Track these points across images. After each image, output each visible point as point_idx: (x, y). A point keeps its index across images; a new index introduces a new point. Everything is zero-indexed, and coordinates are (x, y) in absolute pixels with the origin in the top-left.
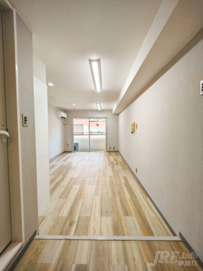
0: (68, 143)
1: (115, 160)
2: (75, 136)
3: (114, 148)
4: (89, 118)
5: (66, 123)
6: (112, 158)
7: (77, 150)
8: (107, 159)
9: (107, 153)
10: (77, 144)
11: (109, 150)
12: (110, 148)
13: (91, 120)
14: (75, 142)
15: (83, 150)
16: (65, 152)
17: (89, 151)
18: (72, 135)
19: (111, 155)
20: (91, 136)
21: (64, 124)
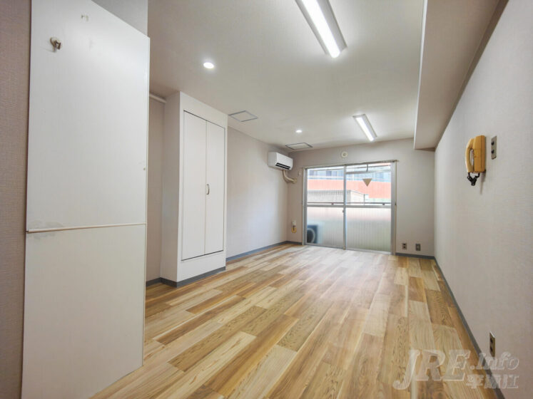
0: (295, 224)
1: (413, 282)
2: (309, 209)
3: (418, 247)
4: (346, 165)
5: (292, 178)
6: (403, 276)
7: (315, 242)
8: (384, 274)
9: (392, 259)
10: (315, 228)
11: (400, 250)
12: (405, 246)
13: (349, 169)
14: (310, 222)
15: (329, 244)
16: (287, 243)
17: (344, 247)
18: (304, 206)
19: (402, 266)
20: (347, 209)
21: (288, 182)
